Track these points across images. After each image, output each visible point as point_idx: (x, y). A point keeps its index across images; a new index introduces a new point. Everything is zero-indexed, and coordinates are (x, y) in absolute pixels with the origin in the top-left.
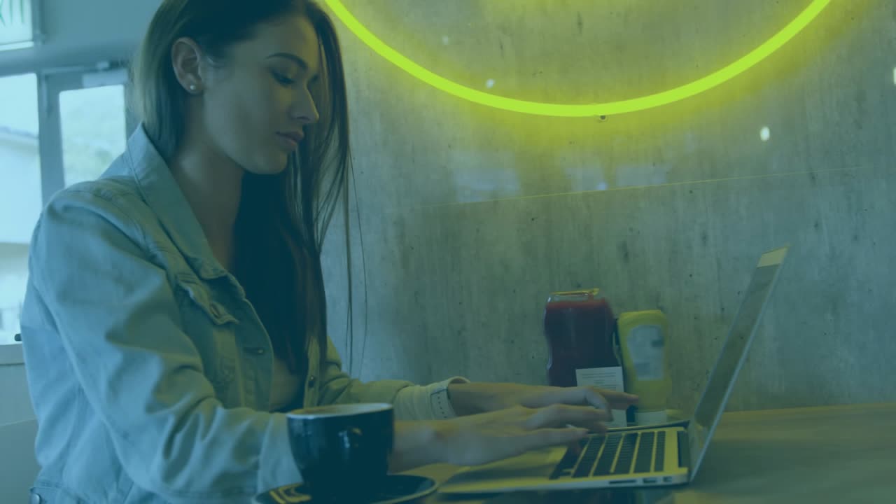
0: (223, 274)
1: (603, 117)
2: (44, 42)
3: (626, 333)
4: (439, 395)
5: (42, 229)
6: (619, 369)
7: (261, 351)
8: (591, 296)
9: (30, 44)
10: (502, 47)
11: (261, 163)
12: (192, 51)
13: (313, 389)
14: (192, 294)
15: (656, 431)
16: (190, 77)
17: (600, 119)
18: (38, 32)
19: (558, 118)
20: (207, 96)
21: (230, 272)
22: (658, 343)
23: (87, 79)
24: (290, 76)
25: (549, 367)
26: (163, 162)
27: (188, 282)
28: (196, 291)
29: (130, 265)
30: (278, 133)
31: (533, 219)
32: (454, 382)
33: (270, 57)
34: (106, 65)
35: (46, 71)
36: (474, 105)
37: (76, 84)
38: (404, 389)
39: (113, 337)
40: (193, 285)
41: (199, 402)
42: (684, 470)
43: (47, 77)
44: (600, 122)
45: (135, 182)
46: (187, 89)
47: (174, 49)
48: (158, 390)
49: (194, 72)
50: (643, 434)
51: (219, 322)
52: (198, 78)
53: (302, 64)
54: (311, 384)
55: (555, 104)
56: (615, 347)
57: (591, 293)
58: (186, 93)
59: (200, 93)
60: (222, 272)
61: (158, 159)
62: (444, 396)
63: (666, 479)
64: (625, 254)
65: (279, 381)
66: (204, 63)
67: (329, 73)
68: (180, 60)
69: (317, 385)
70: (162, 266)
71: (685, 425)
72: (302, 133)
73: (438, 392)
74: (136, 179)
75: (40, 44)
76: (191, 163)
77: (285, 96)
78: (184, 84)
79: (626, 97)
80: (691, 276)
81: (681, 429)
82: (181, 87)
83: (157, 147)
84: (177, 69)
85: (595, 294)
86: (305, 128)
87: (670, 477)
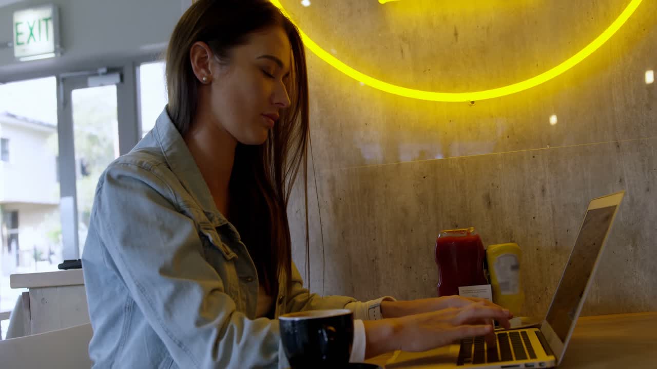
0: (225, 223)
1: (473, 102)
2: (62, 54)
3: (493, 260)
4: (375, 310)
5: (104, 190)
6: (489, 286)
7: (249, 279)
8: (469, 233)
9: (53, 55)
10: (402, 51)
11: (250, 136)
12: (205, 52)
13: (281, 305)
14: (211, 239)
15: (519, 331)
16: (203, 71)
17: (471, 104)
18: (58, 46)
19: (440, 103)
20: (214, 85)
21: (229, 221)
22: (515, 267)
23: (91, 80)
24: (272, 73)
25: (439, 285)
26: (181, 138)
27: (208, 229)
28: (213, 236)
29: (170, 216)
30: (262, 114)
31: (424, 177)
32: (384, 300)
33: (259, 58)
34: (104, 70)
35: (62, 75)
36: (384, 93)
37: (84, 84)
38: (350, 304)
39: (165, 271)
40: (210, 231)
41: (231, 315)
42: (552, 358)
43: (64, 80)
44: (470, 105)
45: (162, 153)
46: (200, 80)
47: (192, 49)
48: (202, 309)
49: (205, 67)
50: (510, 333)
51: (229, 257)
52: (208, 72)
53: (280, 63)
54: (280, 302)
55: (440, 92)
56: (485, 271)
57: (468, 230)
58: (199, 83)
59: (210, 82)
60: (224, 221)
61: (178, 135)
62: (378, 309)
63: (540, 364)
64: (489, 203)
65: (261, 300)
66: (213, 61)
67: (296, 70)
68: (196, 57)
69: (285, 302)
70: (190, 217)
71: (538, 326)
72: (278, 114)
73: (374, 308)
74: (163, 151)
75: (59, 55)
76: (201, 137)
77: (268, 86)
78: (198, 76)
79: (488, 87)
80: (534, 218)
81: (537, 330)
82: (196, 78)
83: (176, 126)
84: (194, 65)
85: (471, 231)
86: (280, 111)
87: (543, 363)
